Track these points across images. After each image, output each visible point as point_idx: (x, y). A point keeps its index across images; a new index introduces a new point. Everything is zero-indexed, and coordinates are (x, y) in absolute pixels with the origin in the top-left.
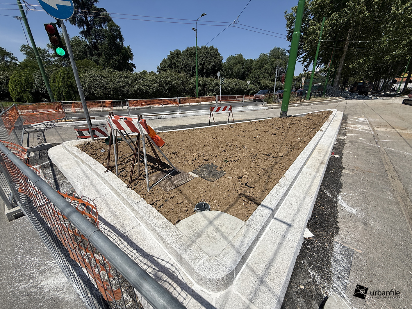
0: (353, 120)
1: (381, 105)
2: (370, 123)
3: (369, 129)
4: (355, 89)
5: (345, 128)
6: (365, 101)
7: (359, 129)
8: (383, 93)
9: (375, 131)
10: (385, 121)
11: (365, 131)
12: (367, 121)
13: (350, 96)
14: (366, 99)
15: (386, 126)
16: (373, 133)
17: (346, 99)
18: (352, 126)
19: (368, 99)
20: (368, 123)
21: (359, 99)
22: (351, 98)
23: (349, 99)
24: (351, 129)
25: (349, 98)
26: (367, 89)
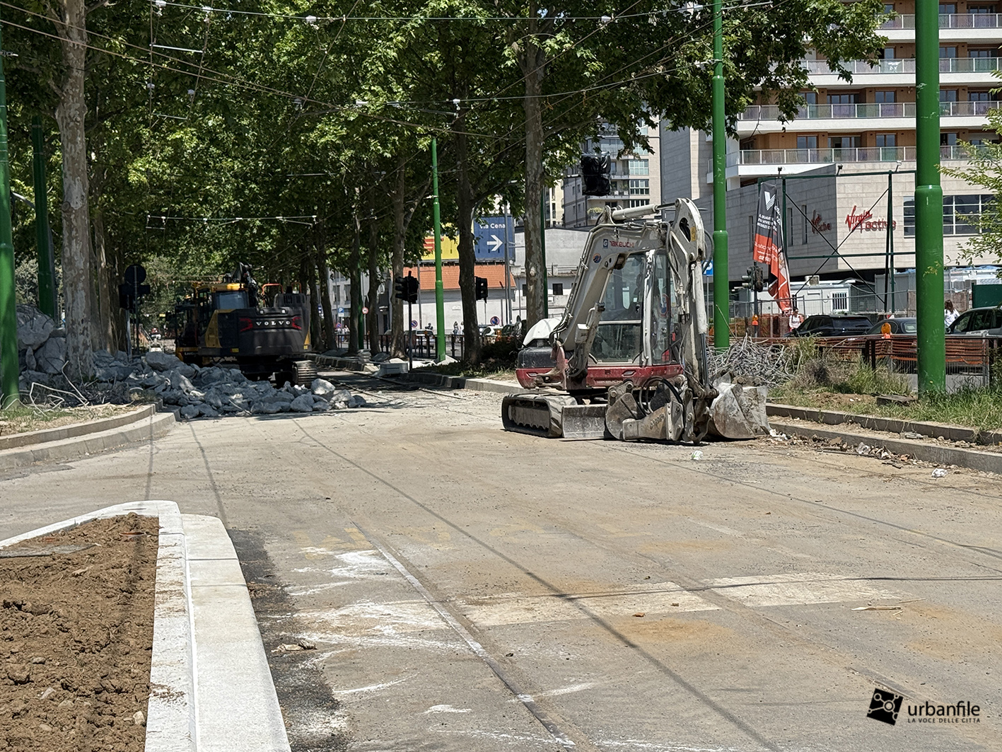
0: (313, 575)
1: (412, 448)
2: (419, 576)
3: (442, 625)
4: (212, 341)
5: (296, 642)
6: (302, 421)
7: (389, 637)
8: (371, 368)
9: (482, 631)
10: (491, 555)
11: (428, 643)
12: (399, 566)
13: (199, 394)
14: (302, 406)
15: (513, 586)
16: (476, 646)
17: (181, 418)
18: (332, 615)
19: (316, 411)
20: (410, 577)
21: (262, 414)
22: (209, 410)
23: (200, 416)
24: (339, 646)
25: (196, 411)
26: (281, 338)
